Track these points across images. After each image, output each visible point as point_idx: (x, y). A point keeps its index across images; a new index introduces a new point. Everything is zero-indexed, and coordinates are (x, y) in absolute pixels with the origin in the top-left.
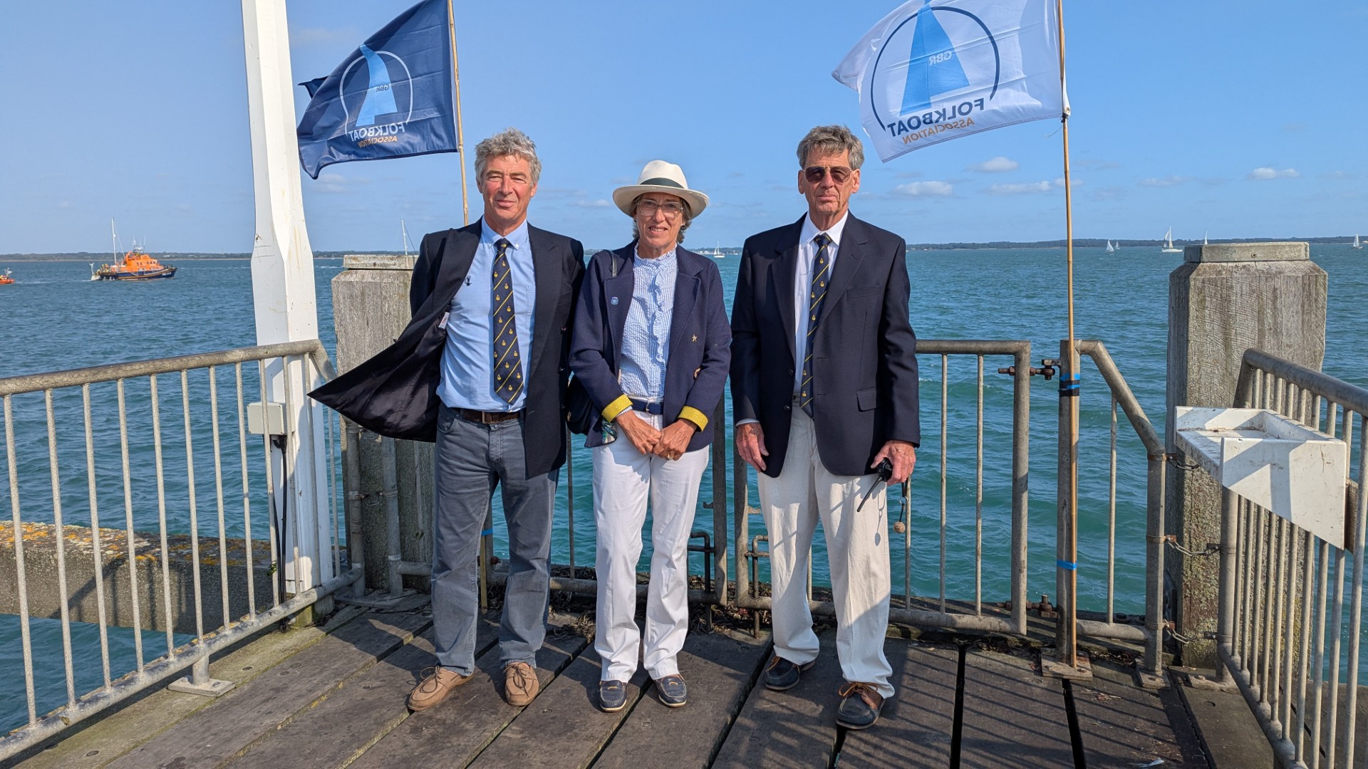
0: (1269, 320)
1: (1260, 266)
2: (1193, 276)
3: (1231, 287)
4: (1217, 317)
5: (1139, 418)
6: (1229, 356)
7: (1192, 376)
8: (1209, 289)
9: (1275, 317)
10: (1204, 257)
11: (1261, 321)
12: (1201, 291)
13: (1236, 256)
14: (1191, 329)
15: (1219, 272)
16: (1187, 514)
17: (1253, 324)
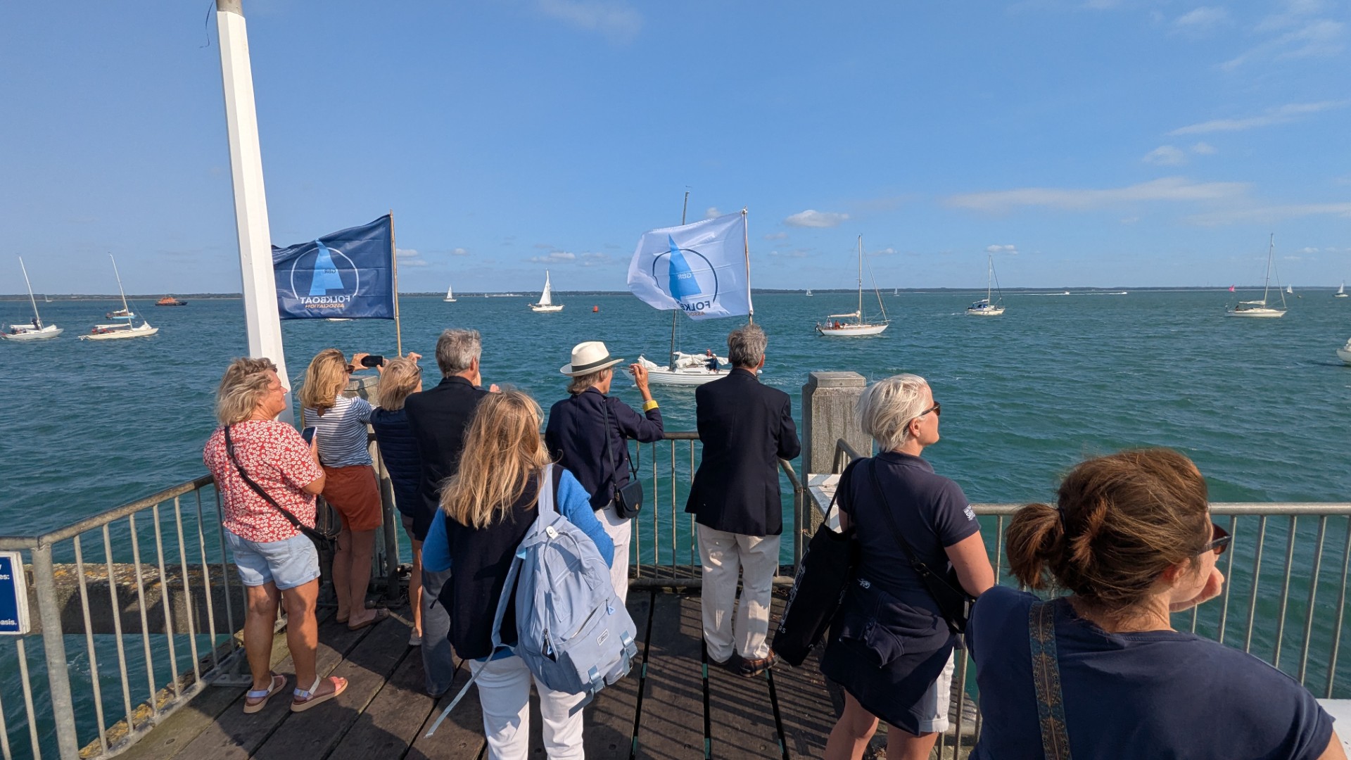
0: (849, 418)
1: (844, 389)
2: (813, 395)
3: (831, 401)
4: (825, 416)
5: (789, 470)
6: (830, 436)
7: (814, 446)
8: (821, 402)
9: (851, 415)
10: (819, 385)
11: (845, 418)
12: (817, 403)
13: (833, 385)
14: (813, 422)
15: (825, 393)
16: (812, 516)
17: (841, 420)
